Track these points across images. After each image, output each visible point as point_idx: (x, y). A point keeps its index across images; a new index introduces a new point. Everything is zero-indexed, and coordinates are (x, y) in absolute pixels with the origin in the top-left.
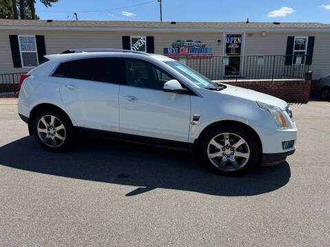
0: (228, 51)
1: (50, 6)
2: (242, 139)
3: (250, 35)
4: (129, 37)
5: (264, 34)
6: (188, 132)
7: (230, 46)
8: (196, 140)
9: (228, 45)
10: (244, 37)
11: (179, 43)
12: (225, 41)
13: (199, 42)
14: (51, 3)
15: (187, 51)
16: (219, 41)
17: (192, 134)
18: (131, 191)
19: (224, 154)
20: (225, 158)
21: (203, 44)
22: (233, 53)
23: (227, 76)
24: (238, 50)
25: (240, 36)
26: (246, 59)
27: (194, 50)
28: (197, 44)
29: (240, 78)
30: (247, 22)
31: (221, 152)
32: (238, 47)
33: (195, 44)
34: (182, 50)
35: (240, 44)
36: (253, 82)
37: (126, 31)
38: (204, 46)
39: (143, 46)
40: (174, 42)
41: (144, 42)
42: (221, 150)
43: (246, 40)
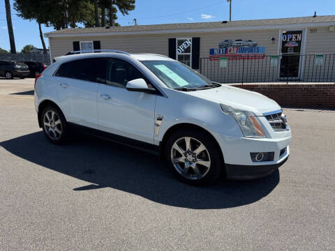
0: (284, 49)
1: (127, 14)
2: (202, 145)
3: (313, 30)
4: (175, 39)
5: (331, 29)
6: (153, 134)
7: (286, 45)
8: (160, 142)
9: (284, 43)
10: (305, 34)
11: (226, 43)
12: (280, 39)
13: (250, 41)
14: (129, 12)
15: (235, 51)
16: (273, 39)
17: (157, 136)
18: (82, 186)
19: (186, 160)
20: (187, 165)
21: (255, 43)
22: (290, 53)
23: (282, 78)
24: (297, 49)
25: (300, 32)
26: (308, 59)
27: (243, 50)
28: (247, 43)
29: (299, 81)
30: (315, 16)
31: (184, 157)
32: (297, 45)
33: (245, 43)
34: (230, 51)
35: (299, 42)
36: (308, 85)
37: (172, 33)
38: (255, 45)
39: (189, 48)
40: (221, 42)
41: (190, 43)
42: (183, 155)
43: (307, 36)
